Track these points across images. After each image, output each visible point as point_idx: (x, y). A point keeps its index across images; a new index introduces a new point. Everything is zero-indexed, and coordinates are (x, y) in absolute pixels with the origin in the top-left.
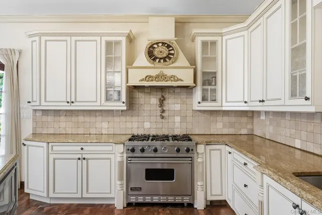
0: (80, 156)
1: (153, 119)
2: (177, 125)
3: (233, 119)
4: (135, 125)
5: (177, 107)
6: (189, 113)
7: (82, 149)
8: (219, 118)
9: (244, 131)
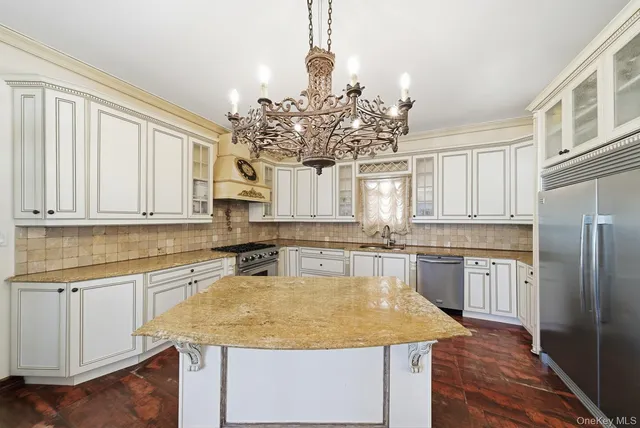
0: (189, 280)
1: (221, 231)
2: (238, 236)
3: (270, 228)
4: (204, 240)
5: (238, 220)
6: (247, 225)
7: (192, 271)
8: (263, 228)
9: (275, 237)
